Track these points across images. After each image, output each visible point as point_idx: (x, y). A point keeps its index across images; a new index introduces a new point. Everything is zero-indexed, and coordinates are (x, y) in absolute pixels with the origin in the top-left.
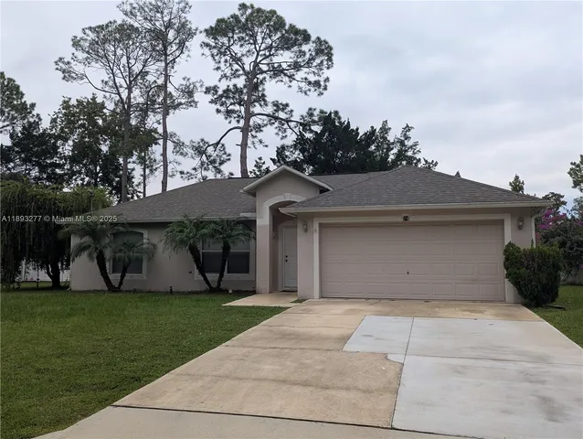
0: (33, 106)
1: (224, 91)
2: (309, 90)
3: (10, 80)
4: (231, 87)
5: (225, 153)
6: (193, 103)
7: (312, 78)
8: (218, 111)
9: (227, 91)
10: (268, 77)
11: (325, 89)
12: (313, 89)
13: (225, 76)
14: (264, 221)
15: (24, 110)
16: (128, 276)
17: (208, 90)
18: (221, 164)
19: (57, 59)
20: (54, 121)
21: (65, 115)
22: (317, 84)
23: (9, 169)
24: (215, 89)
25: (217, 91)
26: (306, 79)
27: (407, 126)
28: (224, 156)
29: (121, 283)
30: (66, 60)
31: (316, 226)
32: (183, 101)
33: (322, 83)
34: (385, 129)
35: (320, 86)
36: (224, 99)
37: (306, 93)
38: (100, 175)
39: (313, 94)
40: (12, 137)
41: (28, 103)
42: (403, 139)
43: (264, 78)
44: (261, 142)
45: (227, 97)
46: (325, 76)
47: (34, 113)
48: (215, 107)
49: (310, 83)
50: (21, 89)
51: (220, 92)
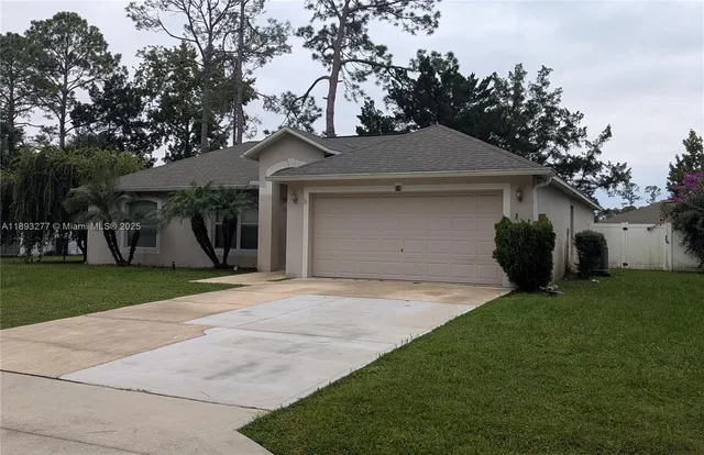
0: (118, 57)
1: (320, 33)
2: (417, 28)
3: (93, 28)
4: (329, 27)
5: (315, 108)
6: (286, 48)
7: (420, 13)
8: (315, 57)
9: (324, 32)
10: (371, 14)
11: (436, 26)
12: (421, 26)
13: (319, 15)
14: (266, 191)
15: (110, 62)
16: (138, 249)
17: (301, 32)
18: (312, 121)
19: (128, 5)
20: (139, 73)
21: (152, 66)
22: (427, 19)
23: (91, 130)
24: (309, 30)
25: (312, 33)
26: (412, 14)
27: (544, 68)
28: (314, 112)
29: (131, 257)
30: (139, 5)
31: (306, 197)
32: (275, 46)
33: (432, 19)
34: (519, 75)
35: (430, 22)
36: (320, 42)
37: (413, 32)
38: (192, 134)
39: (422, 32)
40: (91, 93)
41: (113, 55)
42: (540, 85)
43: (367, 16)
44: (362, 94)
45: (325, 40)
46: (435, 10)
47: (120, 65)
48: (310, 52)
49: (418, 19)
50: (105, 38)
51: (316, 34)
